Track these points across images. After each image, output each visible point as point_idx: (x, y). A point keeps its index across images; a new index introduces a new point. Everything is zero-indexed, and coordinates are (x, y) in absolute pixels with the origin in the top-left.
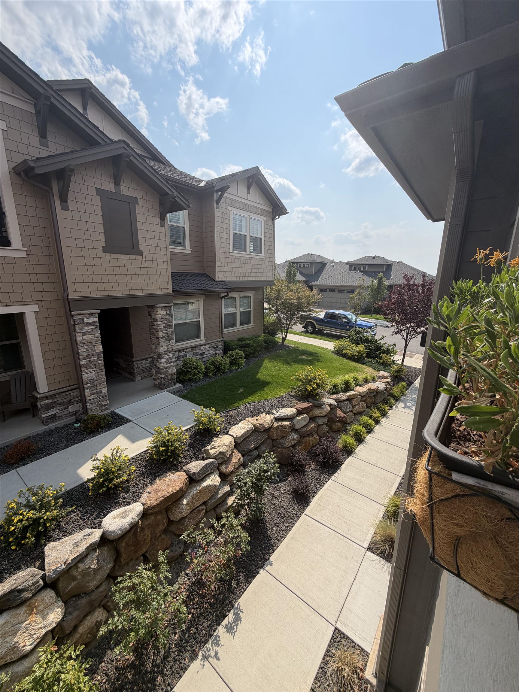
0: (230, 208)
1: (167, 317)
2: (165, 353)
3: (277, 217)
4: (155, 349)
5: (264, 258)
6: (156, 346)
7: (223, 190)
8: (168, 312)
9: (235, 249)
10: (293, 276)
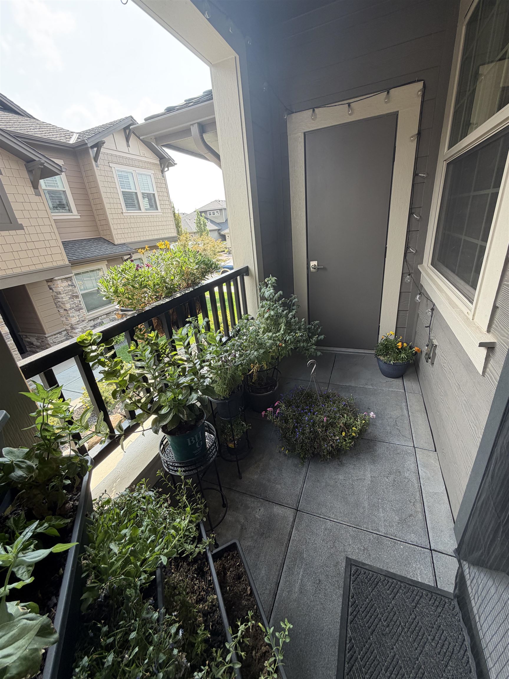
0: (111, 165)
1: (71, 288)
2: (78, 323)
3: (166, 169)
4: (66, 322)
5: (162, 214)
6: (66, 318)
7: (98, 145)
8: (70, 283)
9: (128, 209)
10: (204, 226)
